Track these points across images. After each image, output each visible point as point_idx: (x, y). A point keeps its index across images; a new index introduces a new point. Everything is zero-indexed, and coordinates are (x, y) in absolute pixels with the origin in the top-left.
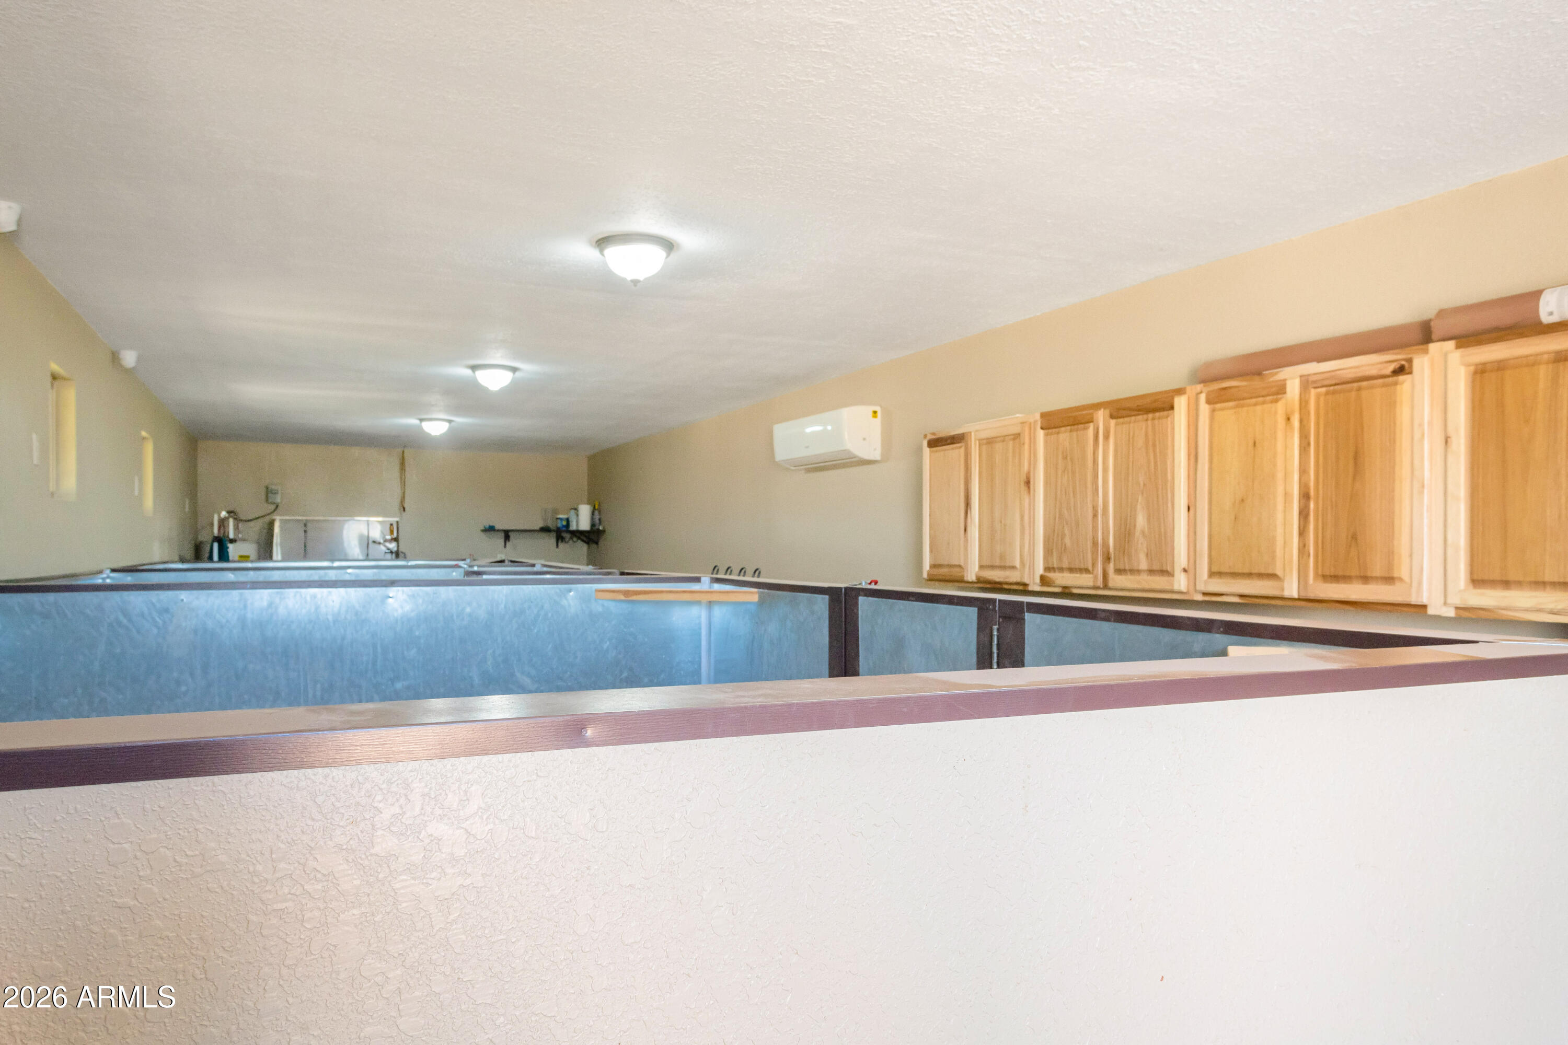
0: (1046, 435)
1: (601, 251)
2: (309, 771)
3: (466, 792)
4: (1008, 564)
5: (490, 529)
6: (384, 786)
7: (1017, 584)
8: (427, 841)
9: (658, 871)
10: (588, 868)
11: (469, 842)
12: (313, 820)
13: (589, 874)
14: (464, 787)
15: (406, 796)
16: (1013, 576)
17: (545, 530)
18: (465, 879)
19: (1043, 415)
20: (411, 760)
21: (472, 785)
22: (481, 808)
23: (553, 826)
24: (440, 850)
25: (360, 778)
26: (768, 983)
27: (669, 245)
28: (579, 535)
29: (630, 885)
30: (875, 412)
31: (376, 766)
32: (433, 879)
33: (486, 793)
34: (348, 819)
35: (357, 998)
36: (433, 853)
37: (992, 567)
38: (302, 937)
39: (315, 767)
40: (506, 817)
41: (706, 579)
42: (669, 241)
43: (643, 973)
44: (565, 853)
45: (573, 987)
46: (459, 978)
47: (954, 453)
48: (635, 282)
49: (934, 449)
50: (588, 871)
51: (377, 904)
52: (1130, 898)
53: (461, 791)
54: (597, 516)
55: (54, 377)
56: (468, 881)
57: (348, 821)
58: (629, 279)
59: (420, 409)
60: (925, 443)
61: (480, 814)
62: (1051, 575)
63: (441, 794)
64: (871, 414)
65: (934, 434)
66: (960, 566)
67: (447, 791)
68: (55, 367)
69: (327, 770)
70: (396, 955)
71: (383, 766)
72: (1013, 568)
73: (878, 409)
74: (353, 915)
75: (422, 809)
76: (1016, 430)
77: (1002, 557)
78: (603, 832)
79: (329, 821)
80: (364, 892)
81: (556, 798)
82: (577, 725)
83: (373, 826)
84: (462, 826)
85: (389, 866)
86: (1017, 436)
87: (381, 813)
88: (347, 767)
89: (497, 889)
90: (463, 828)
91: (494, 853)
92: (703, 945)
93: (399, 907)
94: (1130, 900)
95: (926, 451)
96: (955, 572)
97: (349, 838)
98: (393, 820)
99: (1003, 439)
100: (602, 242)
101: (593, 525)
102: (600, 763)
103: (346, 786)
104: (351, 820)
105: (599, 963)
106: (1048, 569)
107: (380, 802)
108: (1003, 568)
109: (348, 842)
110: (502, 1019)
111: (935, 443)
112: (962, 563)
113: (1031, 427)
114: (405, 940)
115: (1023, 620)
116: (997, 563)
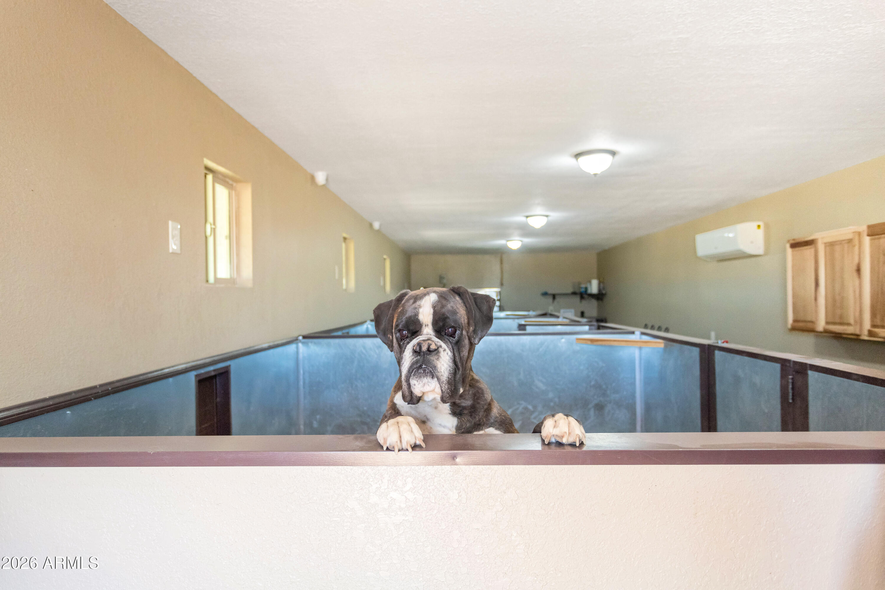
0: (871, 240)
1: (577, 159)
2: (345, 467)
3: (405, 481)
4: (845, 321)
5: (545, 294)
6: (373, 475)
7: (852, 334)
8: (390, 499)
9: (490, 524)
10: (458, 519)
11: (407, 502)
12: (347, 486)
13: (458, 522)
14: (404, 478)
15: (382, 480)
16: (850, 330)
17: (574, 293)
18: (406, 517)
19: (869, 227)
20: (383, 465)
21: (408, 478)
22: (411, 488)
23: (442, 499)
24: (395, 504)
25: (364, 471)
26: (545, 584)
27: (613, 153)
28: (592, 296)
29: (477, 529)
30: (759, 226)
31: (370, 467)
32: (393, 516)
33: (413, 482)
34: (360, 487)
35: (364, 560)
36: (392, 504)
37: (834, 323)
38: (344, 532)
39: (347, 465)
40: (422, 493)
41: (638, 333)
42: (613, 152)
43: (484, 569)
44: (448, 511)
45: (452, 570)
46: (404, 559)
47: (808, 252)
48: (595, 175)
49: (794, 249)
50: (458, 520)
51: (371, 523)
52: (770, 573)
53: (403, 480)
54: (602, 285)
55: (345, 239)
56: (407, 518)
57: (360, 488)
58: (592, 173)
59: (506, 236)
60: (788, 246)
61: (411, 490)
62: (876, 330)
63: (395, 481)
64: (756, 227)
65: (794, 240)
66: (812, 322)
67: (398, 480)
68: (345, 235)
69: (351, 467)
70: (379, 545)
71: (372, 467)
72: (849, 324)
73: (761, 223)
74: (362, 526)
75: (388, 486)
76: (850, 236)
77: (841, 317)
78: (464, 503)
79: (353, 488)
80: (366, 518)
81: (443, 486)
82: (452, 455)
83: (369, 491)
84: (404, 495)
85: (375, 508)
86: (850, 241)
87: (372, 486)
88: (359, 467)
89: (418, 523)
90: (404, 496)
91: (417, 508)
92: (512, 561)
93: (379, 525)
94: (770, 574)
95: (789, 251)
96: (809, 325)
97: (360, 495)
98: (376, 490)
99: (841, 242)
100: (577, 156)
101: (600, 290)
102: (463, 473)
103: (359, 474)
104: (361, 488)
105: (463, 561)
106: (874, 326)
107: (371, 482)
108: (841, 324)
109: (360, 497)
110: (421, 579)
111: (795, 245)
112: (814, 319)
113: (859, 234)
114: (382, 539)
115: (807, 374)
116: (838, 320)
